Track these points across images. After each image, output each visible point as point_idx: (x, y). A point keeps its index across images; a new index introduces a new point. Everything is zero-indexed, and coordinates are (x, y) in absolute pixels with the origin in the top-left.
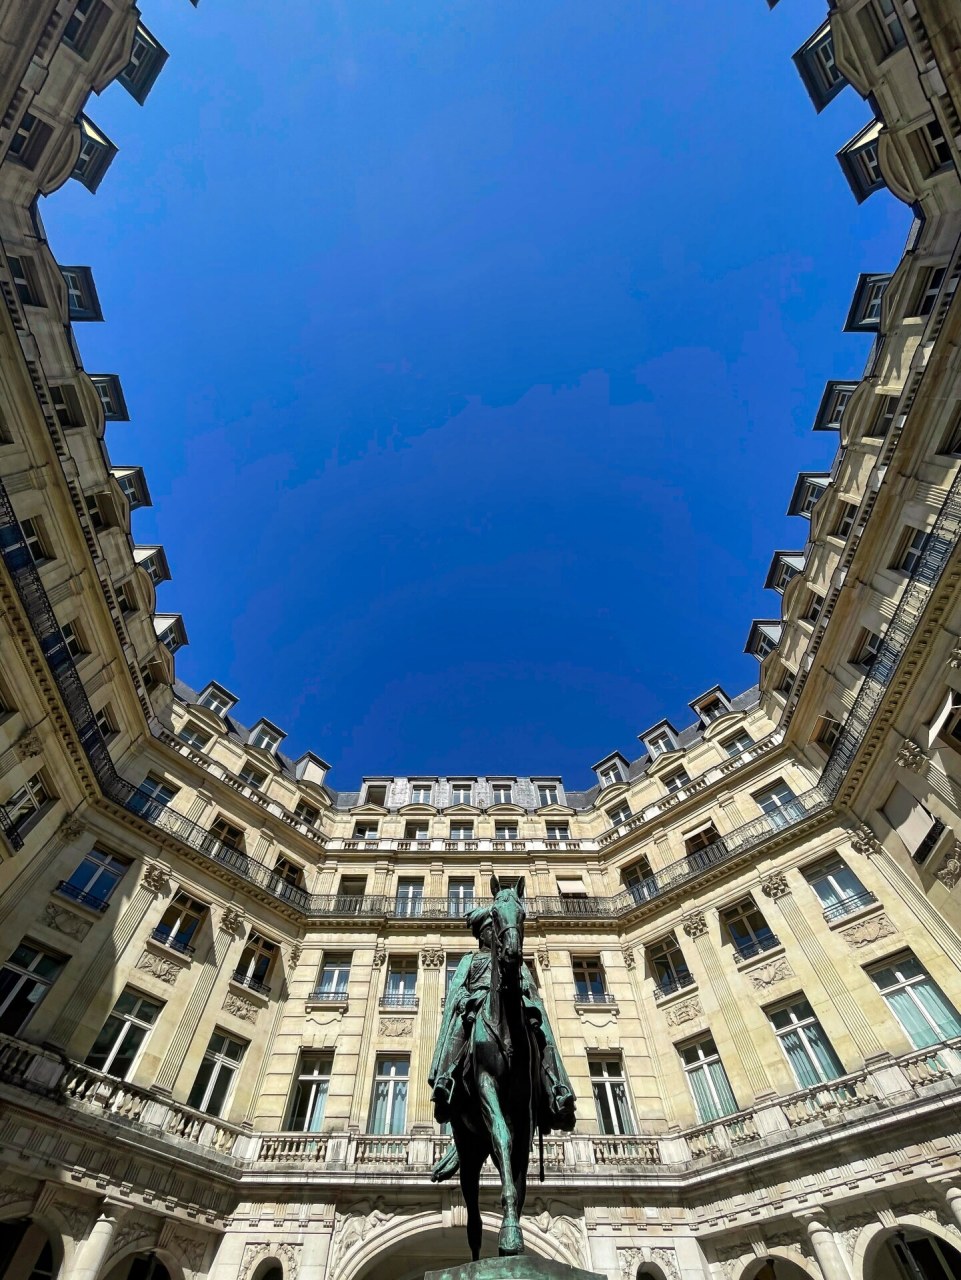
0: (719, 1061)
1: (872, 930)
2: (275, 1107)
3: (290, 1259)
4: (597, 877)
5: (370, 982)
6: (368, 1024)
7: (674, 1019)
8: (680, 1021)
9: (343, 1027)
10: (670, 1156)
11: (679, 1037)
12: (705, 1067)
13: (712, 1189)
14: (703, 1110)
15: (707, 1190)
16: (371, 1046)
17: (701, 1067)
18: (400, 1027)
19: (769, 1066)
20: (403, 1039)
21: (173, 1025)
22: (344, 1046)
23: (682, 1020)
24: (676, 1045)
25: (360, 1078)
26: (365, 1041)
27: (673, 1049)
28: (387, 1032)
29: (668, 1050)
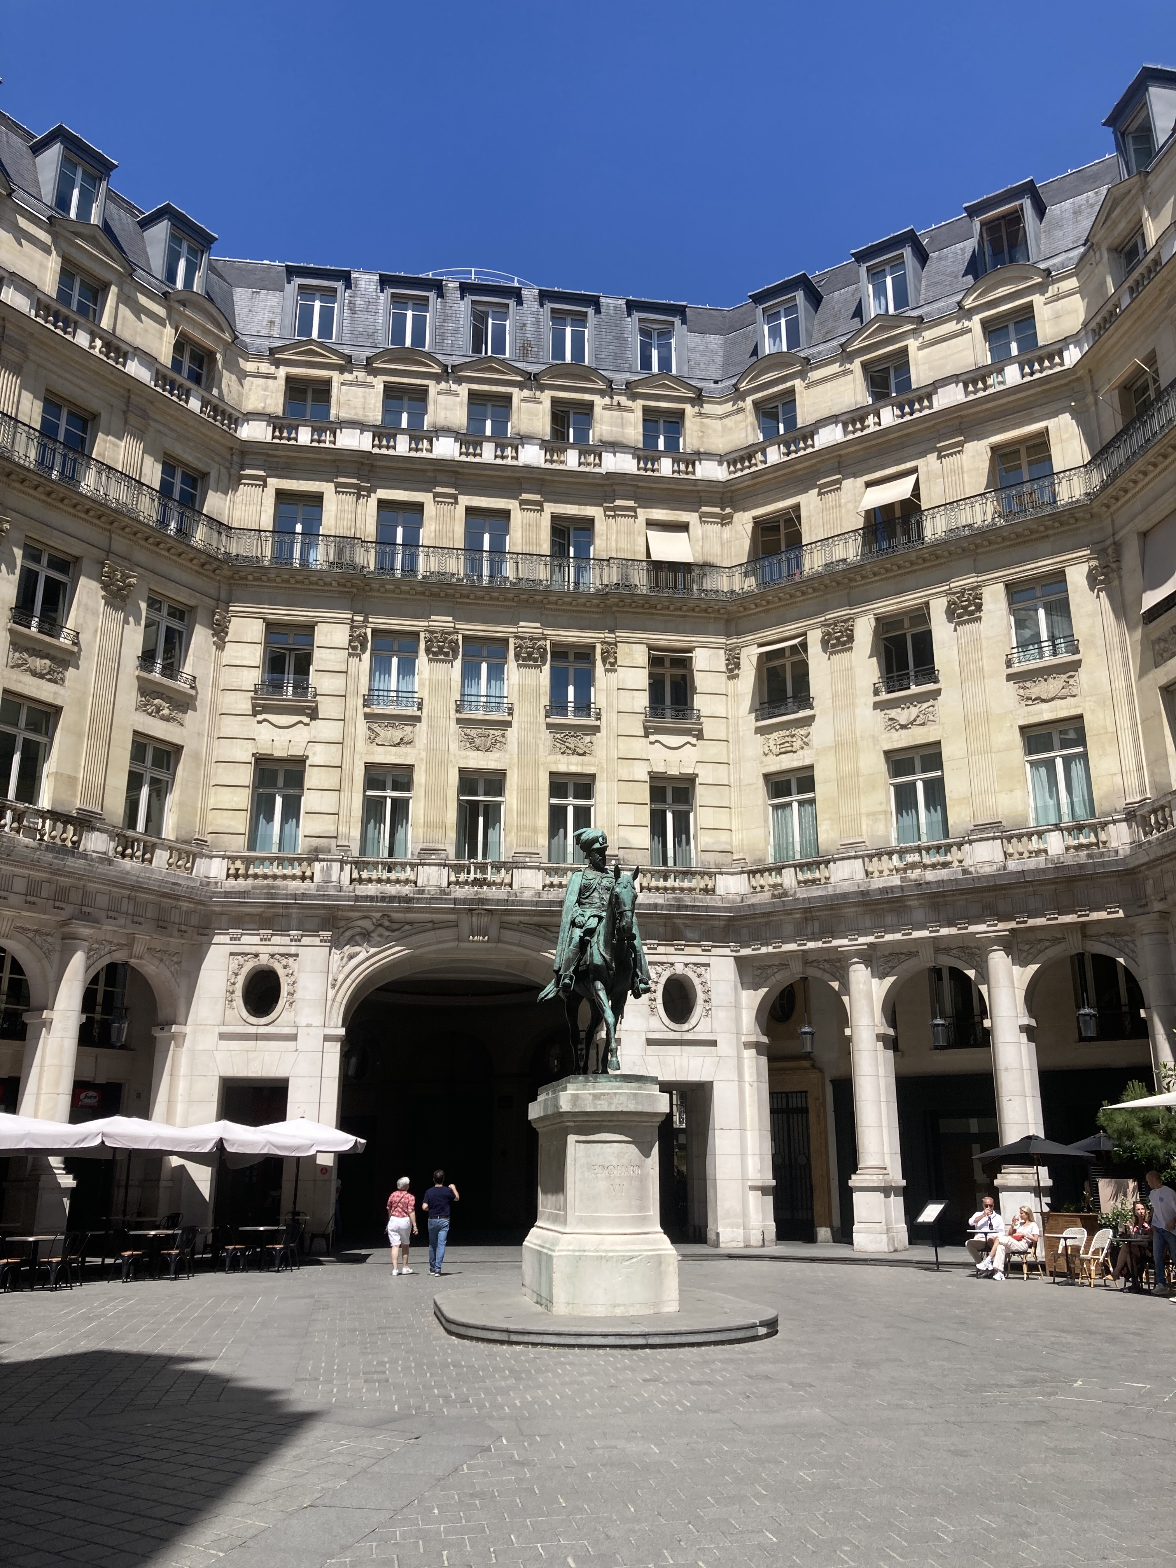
0: (812, 801)
1: (1053, 685)
2: (233, 823)
3: (285, 967)
4: (714, 529)
5: (346, 672)
6: (350, 729)
7: (773, 748)
8: (778, 751)
9: (313, 733)
10: (726, 887)
11: (773, 769)
12: (795, 805)
13: (765, 920)
14: (778, 847)
15: (759, 920)
16: (357, 757)
17: (790, 804)
18: (396, 734)
19: (868, 815)
20: (402, 749)
21: (80, 736)
22: (317, 755)
23: (783, 750)
24: (767, 777)
25: (345, 795)
26: (348, 752)
27: (761, 782)
28: (378, 740)
29: (755, 781)
